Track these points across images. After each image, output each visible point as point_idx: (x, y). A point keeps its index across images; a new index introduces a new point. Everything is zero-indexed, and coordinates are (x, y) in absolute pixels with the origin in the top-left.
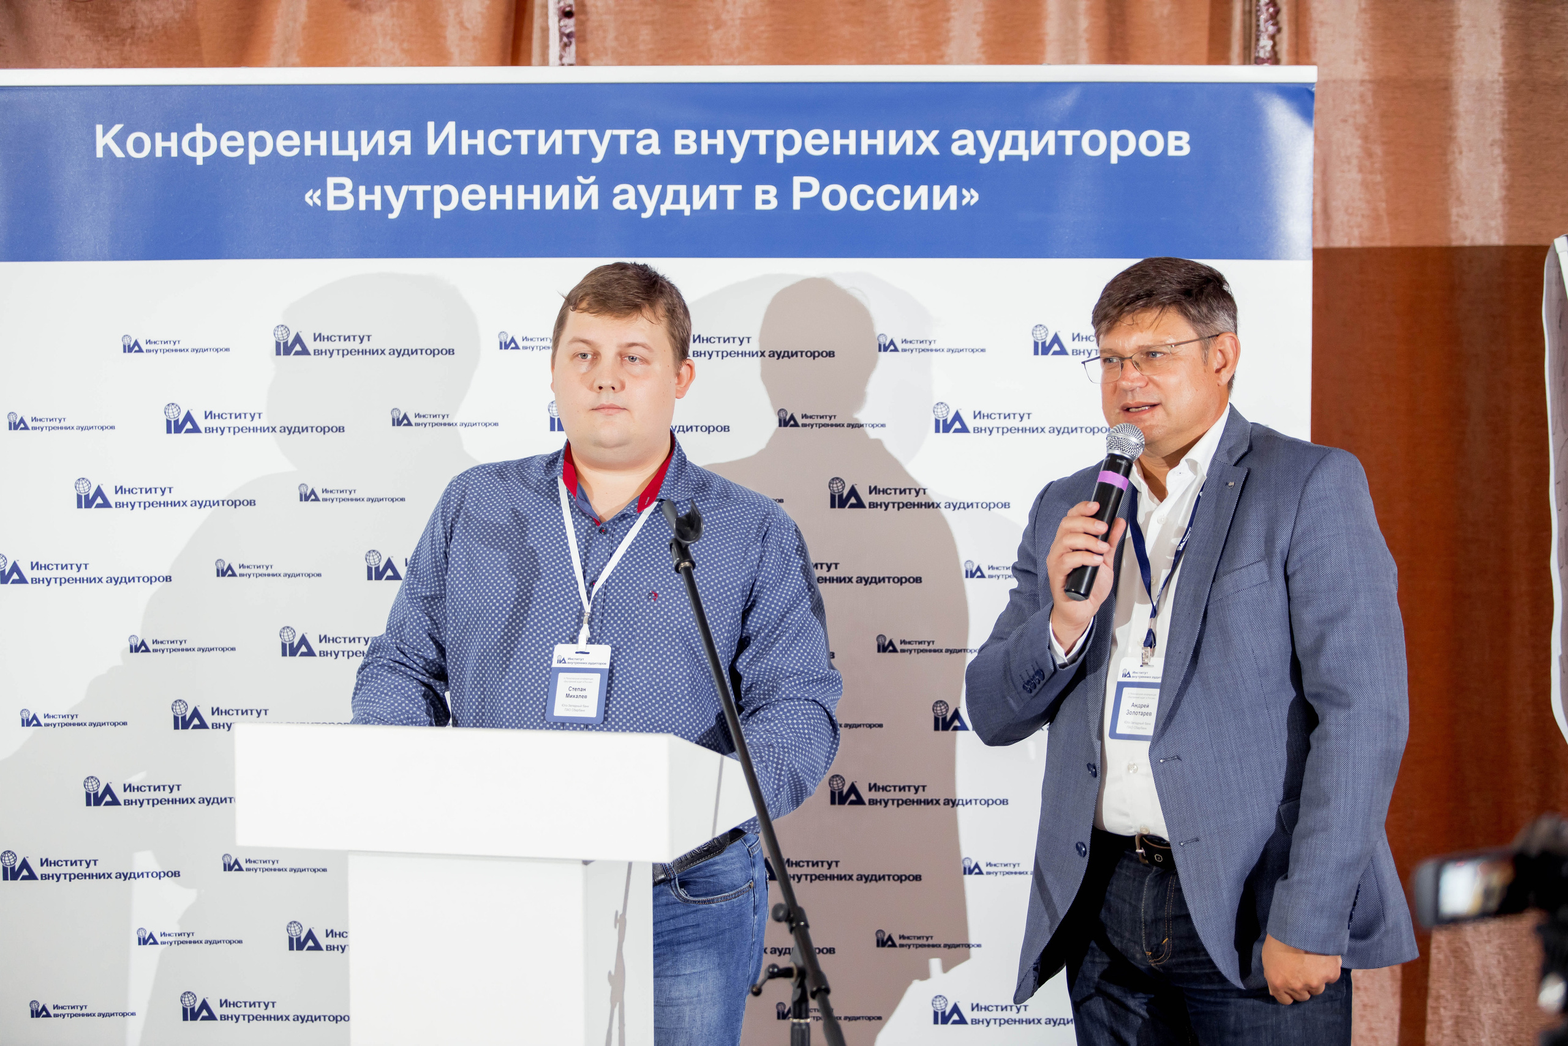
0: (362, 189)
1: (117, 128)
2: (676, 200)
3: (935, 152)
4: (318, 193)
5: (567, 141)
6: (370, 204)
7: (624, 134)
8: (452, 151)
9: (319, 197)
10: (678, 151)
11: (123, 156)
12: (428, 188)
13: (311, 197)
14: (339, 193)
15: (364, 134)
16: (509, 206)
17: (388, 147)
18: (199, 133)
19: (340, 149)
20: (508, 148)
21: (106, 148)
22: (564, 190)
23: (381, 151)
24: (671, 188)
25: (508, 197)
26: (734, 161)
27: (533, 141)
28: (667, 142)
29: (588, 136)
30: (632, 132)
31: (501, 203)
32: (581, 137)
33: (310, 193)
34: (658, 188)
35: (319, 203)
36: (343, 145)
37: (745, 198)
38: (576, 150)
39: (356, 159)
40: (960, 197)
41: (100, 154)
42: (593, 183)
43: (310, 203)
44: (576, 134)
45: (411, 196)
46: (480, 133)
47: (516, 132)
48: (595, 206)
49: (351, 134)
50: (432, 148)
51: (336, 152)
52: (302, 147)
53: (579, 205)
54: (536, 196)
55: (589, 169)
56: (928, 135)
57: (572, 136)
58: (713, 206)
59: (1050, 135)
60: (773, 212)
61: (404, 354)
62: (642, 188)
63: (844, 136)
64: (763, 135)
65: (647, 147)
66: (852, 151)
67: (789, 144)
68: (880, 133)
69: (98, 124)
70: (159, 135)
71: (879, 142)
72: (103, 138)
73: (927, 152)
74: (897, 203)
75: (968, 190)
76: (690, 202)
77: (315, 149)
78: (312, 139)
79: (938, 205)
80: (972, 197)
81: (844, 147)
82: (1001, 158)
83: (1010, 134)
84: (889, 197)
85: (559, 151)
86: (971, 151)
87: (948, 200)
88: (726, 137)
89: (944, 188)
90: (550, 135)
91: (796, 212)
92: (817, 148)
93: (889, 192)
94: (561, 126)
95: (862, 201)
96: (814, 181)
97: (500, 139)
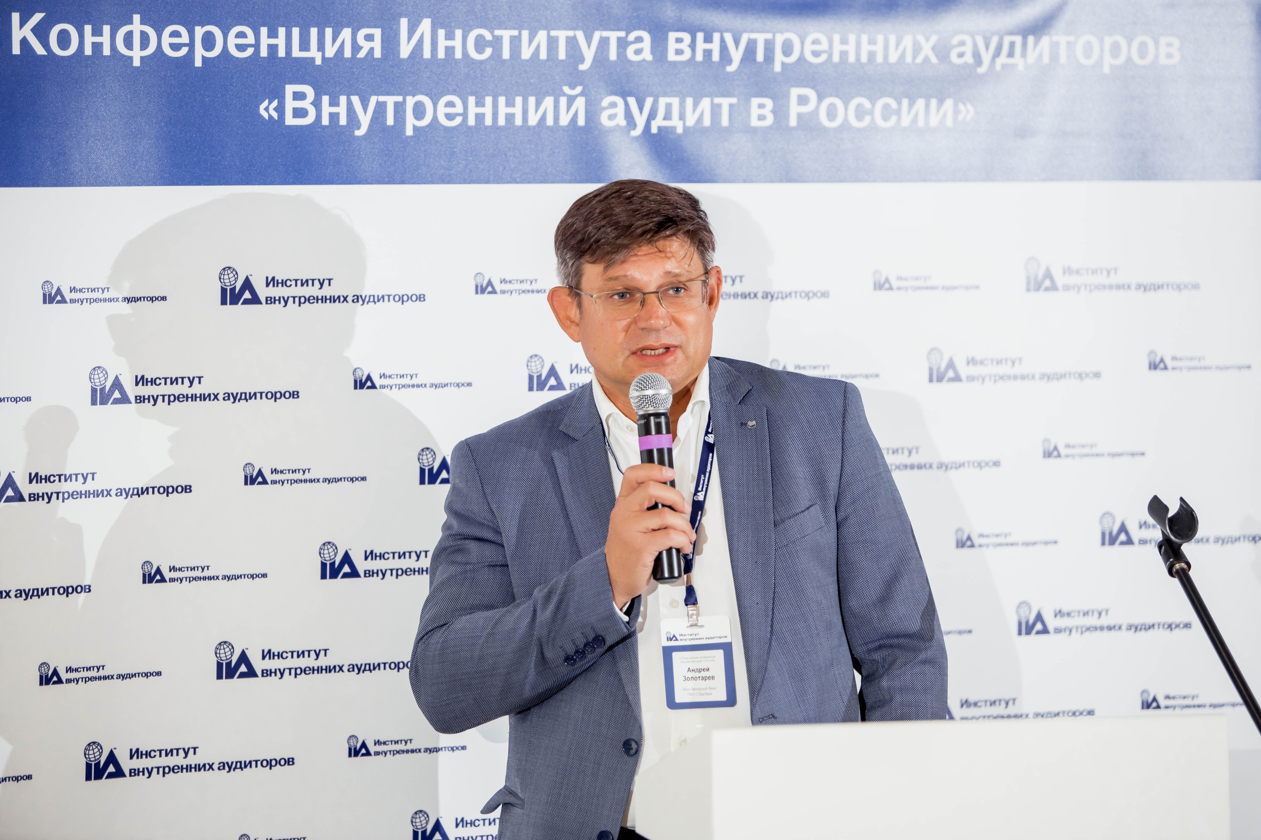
1: (38, 17)
2: (668, 115)
5: (552, 43)
7: (613, 36)
8: (427, 54)
10: (672, 57)
11: (45, 53)
12: (399, 99)
13: (267, 109)
15: (329, 32)
16: (488, 121)
17: (356, 48)
18: (137, 26)
19: (300, 50)
20: (488, 51)
21: (24, 42)
22: (549, 102)
23: (348, 54)
24: (663, 101)
25: (487, 110)
26: (729, 69)
27: (515, 42)
28: (659, 46)
29: (575, 37)
30: (622, 34)
31: (480, 118)
32: (567, 37)
33: (266, 103)
34: (649, 101)
35: (275, 115)
36: (305, 45)
37: (740, 113)
38: (562, 55)
39: (318, 62)
40: (956, 112)
41: (16, 50)
42: (582, 94)
43: (265, 115)
44: (562, 35)
46: (458, 33)
47: (497, 32)
48: (581, 122)
49: (314, 31)
50: (405, 51)
51: (296, 53)
52: (257, 46)
53: (564, 120)
54: (517, 110)
55: (576, 78)
56: (927, 40)
57: (557, 37)
58: (707, 122)
59: (1045, 41)
60: (770, 128)
61: (369, 301)
62: (632, 101)
63: (844, 41)
64: (761, 38)
65: (638, 52)
66: (852, 59)
67: (787, 49)
68: (880, 38)
69: (15, 11)
70: (88, 29)
71: (879, 48)
72: (20, 29)
73: (926, 59)
74: (894, 119)
75: (965, 104)
76: (682, 117)
77: (273, 48)
78: (269, 37)
79: (934, 121)
80: (967, 112)
81: (844, 54)
82: (998, 67)
83: (1007, 40)
84: (887, 113)
85: (543, 55)
86: (969, 59)
87: (945, 115)
88: (723, 41)
89: (941, 102)
90: (535, 36)
91: (793, 128)
92: (816, 54)
93: (886, 106)
94: (548, 28)
95: (859, 117)
96: (811, 93)
97: (480, 39)
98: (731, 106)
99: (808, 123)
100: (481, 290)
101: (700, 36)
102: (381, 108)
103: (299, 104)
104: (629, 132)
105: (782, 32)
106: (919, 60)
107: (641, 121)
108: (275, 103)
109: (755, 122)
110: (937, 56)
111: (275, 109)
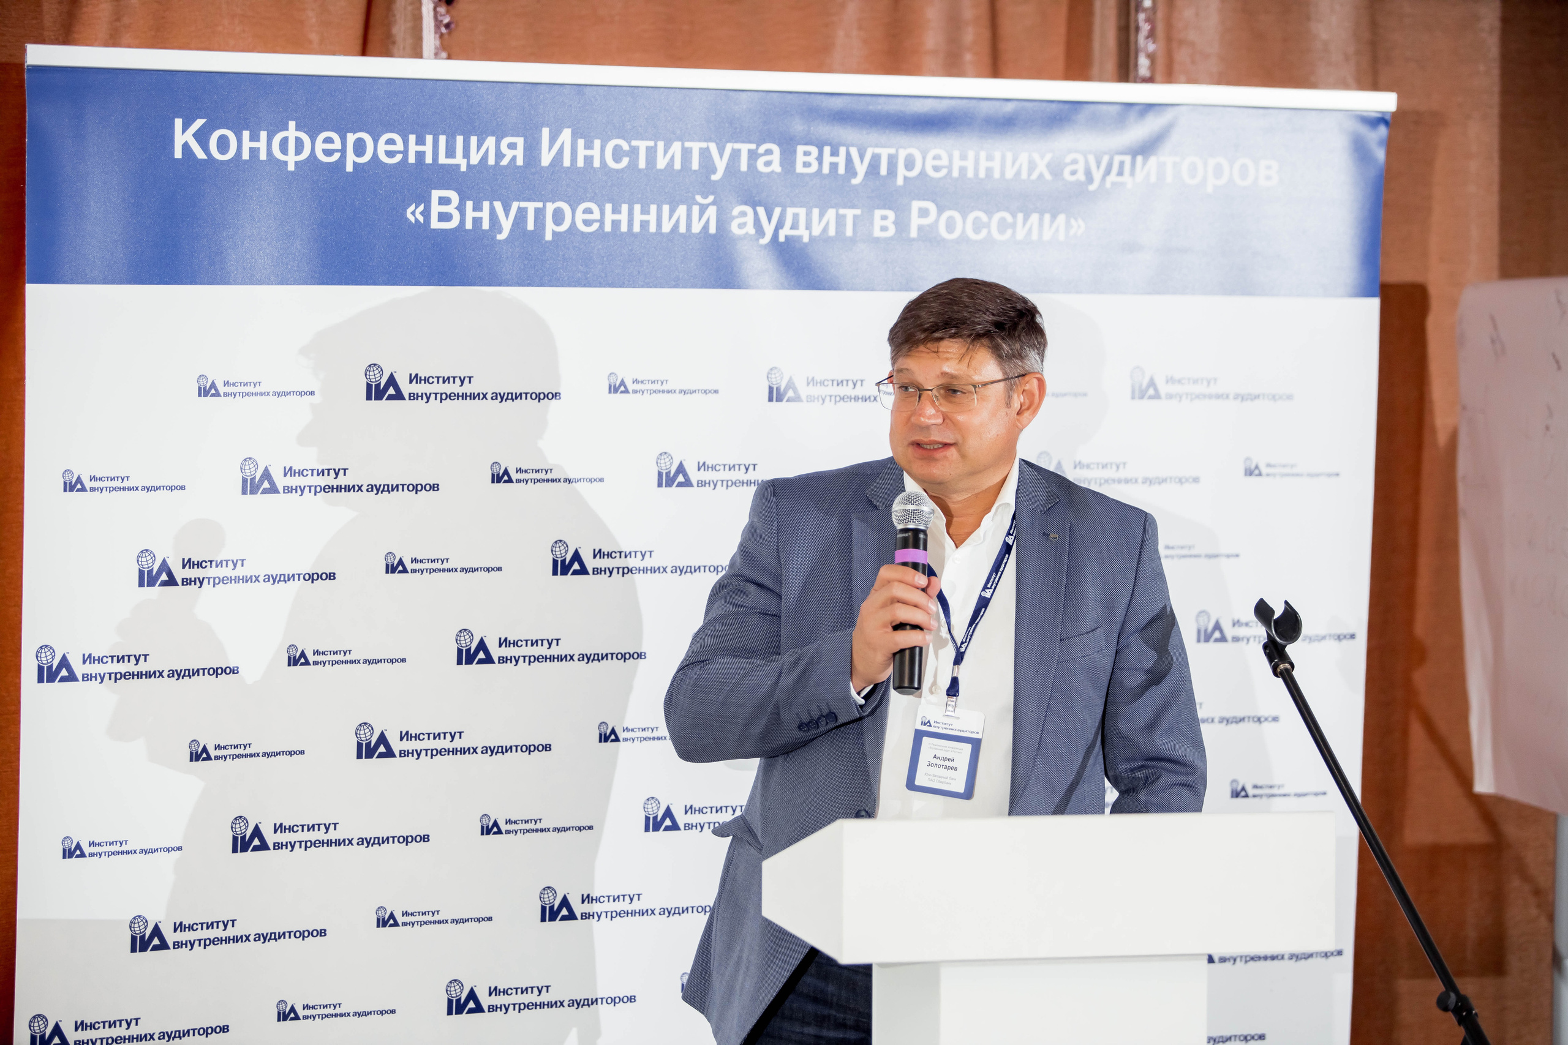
1: (199, 123)
2: (795, 224)
5: (686, 153)
7: (745, 148)
8: (567, 163)
10: (799, 169)
11: (205, 157)
12: (540, 205)
13: (413, 213)
15: (474, 140)
16: (624, 228)
17: (499, 155)
18: (292, 132)
19: (447, 157)
20: (625, 161)
21: (186, 147)
22: (682, 210)
23: (491, 161)
24: (790, 211)
25: (623, 217)
27: (651, 152)
28: (788, 159)
29: (708, 148)
30: (753, 146)
31: (616, 224)
32: (701, 149)
33: (413, 207)
34: (777, 211)
35: (421, 219)
36: (451, 153)
37: (863, 224)
38: (695, 166)
39: (463, 168)
40: (1068, 226)
41: (178, 154)
42: (713, 203)
43: (412, 219)
44: (696, 146)
46: (597, 143)
47: (634, 143)
48: (712, 230)
49: (460, 139)
50: (546, 159)
51: (443, 160)
52: (405, 152)
53: (696, 228)
54: (652, 217)
55: (708, 188)
56: (1042, 157)
57: (691, 149)
58: (832, 232)
59: (1153, 160)
60: (891, 238)
61: (507, 399)
62: (761, 211)
63: (964, 157)
64: (884, 153)
65: (768, 164)
66: (970, 174)
67: (909, 164)
68: (997, 155)
69: (178, 117)
70: (246, 134)
71: (996, 165)
72: (183, 134)
73: (1041, 176)
74: (1009, 232)
75: (1076, 219)
76: (808, 227)
77: (420, 155)
78: (417, 144)
79: (1047, 235)
80: (1079, 227)
81: (962, 170)
82: (1108, 185)
83: (1117, 159)
84: (1003, 226)
85: (677, 166)
86: (1081, 176)
87: (1057, 230)
88: (848, 154)
89: (1054, 217)
90: (670, 148)
91: (914, 240)
92: (936, 169)
93: (1003, 220)
94: (681, 139)
95: (977, 229)
96: (931, 206)
97: (617, 150)
98: (855, 217)
99: (928, 236)
100: (614, 389)
101: (827, 150)
102: (522, 213)
103: (444, 209)
104: (758, 240)
105: (905, 148)
106: (1034, 176)
107: (769, 230)
108: (421, 208)
109: (877, 233)
110: (1051, 173)
111: (421, 213)
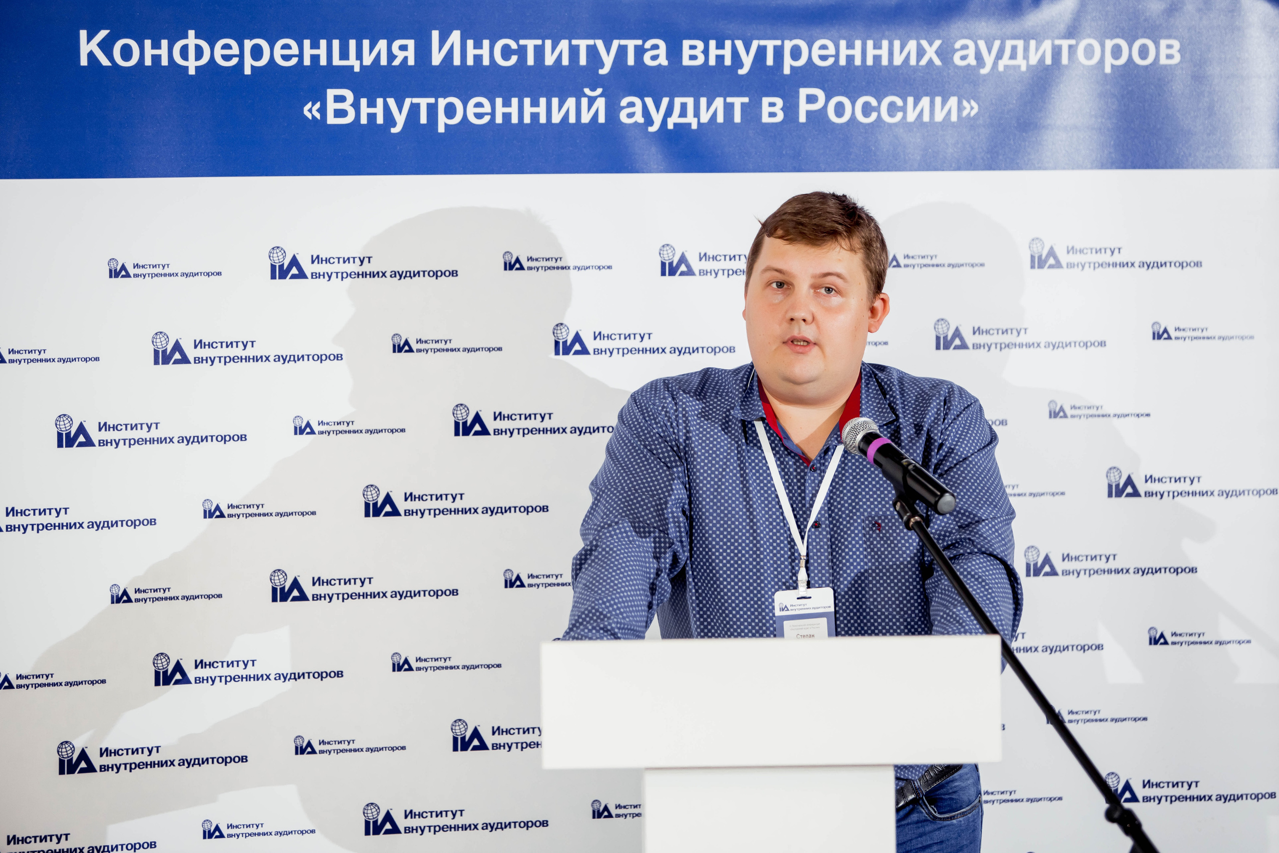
0: (364, 102)
1: (103, 34)
2: (683, 114)
3: (937, 62)
4: (318, 105)
5: (574, 52)
6: (372, 117)
7: (631, 44)
8: (457, 61)
9: (318, 110)
10: (686, 62)
11: (110, 64)
12: (432, 100)
13: (310, 110)
14: (340, 106)
15: (366, 43)
16: (515, 120)
17: (391, 57)
18: (192, 40)
19: (341, 59)
20: (514, 59)
21: (91, 55)
22: (571, 102)
23: (384, 62)
24: (678, 101)
25: (514, 110)
26: (741, 72)
27: (539, 52)
28: (674, 52)
29: (595, 46)
30: (639, 42)
31: (507, 117)
32: (588, 46)
33: (309, 105)
34: (665, 101)
35: (318, 116)
36: (344, 55)
37: (752, 111)
38: (583, 61)
39: (357, 69)
40: (960, 108)
41: (84, 62)
42: (600, 96)
43: (309, 116)
44: (583, 44)
45: (415, 108)
46: (486, 43)
47: (522, 42)
48: (602, 119)
49: (352, 43)
50: (437, 59)
51: (337, 61)
52: (301, 56)
53: (586, 118)
54: (542, 110)
55: (596, 81)
56: (931, 44)
57: (578, 46)
58: (720, 119)
59: (1047, 44)
60: (780, 124)
62: (649, 101)
63: (850, 47)
64: (770, 45)
65: (654, 58)
66: (858, 62)
67: (796, 54)
68: (885, 43)
69: (83, 29)
71: (884, 53)
72: (88, 43)
73: (930, 62)
74: (900, 115)
75: (968, 101)
76: (697, 115)
77: (315, 58)
78: (311, 48)
79: (939, 117)
80: (971, 107)
81: (850, 58)
82: (1001, 68)
83: (1009, 44)
84: (893, 109)
85: (565, 62)
86: (972, 61)
87: (950, 110)
88: (734, 47)
89: (945, 99)
90: (557, 45)
91: (802, 125)
92: (823, 58)
93: (892, 105)
94: (569, 37)
95: (866, 114)
96: (820, 93)
97: (506, 48)
99: (817, 120)
104: (646, 128)
105: (790, 39)
106: (923, 62)
110: (940, 59)
